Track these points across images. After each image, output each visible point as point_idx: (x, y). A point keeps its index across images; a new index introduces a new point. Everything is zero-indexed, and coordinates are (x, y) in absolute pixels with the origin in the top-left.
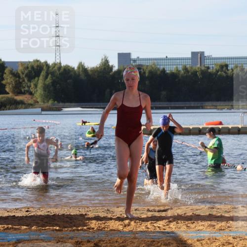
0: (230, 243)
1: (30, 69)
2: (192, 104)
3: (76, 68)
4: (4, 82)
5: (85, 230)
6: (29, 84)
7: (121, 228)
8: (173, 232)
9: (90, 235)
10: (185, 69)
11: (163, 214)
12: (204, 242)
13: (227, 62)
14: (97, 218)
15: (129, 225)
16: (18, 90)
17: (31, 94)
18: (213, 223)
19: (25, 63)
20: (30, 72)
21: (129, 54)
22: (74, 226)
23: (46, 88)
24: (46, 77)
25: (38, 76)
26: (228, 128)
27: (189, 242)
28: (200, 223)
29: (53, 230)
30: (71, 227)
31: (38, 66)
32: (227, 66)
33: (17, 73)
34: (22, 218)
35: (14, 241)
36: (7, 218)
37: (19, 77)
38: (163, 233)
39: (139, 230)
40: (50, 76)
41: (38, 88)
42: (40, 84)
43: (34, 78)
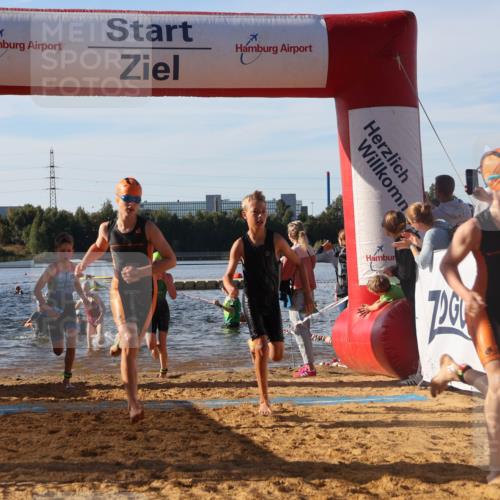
0: (250, 412)
1: (20, 215)
2: (208, 254)
3: (74, 214)
5: (85, 401)
6: (20, 232)
8: (186, 402)
9: (91, 406)
11: (175, 381)
12: (221, 412)
14: (99, 387)
16: (7, 240)
17: (22, 243)
18: (232, 389)
19: (15, 208)
20: (20, 219)
22: (72, 396)
23: (39, 236)
24: (39, 225)
25: (31, 223)
27: (205, 412)
28: (217, 390)
29: (48, 401)
30: (69, 397)
31: (30, 212)
33: (6, 220)
34: (11, 387)
35: (2, 415)
37: (8, 224)
38: (174, 402)
39: (147, 399)
40: (44, 223)
41: (30, 237)
42: (33, 232)
43: (26, 225)
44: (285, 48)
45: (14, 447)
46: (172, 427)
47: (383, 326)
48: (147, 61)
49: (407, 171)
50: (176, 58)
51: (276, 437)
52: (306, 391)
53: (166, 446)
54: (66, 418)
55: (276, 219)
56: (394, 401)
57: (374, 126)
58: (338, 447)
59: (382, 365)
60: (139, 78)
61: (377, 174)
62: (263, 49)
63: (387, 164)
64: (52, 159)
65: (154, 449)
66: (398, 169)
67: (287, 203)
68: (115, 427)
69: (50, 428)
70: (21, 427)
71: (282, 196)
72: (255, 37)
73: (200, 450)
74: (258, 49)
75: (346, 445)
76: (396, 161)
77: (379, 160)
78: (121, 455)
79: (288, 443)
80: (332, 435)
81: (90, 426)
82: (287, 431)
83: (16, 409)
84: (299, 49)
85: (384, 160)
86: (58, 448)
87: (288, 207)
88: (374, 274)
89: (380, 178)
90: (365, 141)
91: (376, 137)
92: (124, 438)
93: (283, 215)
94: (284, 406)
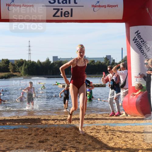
0: (95, 128)
1: (19, 63)
3: (37, 62)
4: (9, 68)
5: (40, 124)
6: (19, 68)
7: (54, 123)
8: (73, 125)
9: (42, 126)
12: (85, 128)
13: (94, 60)
14: (45, 120)
15: (57, 122)
16: (14, 71)
17: (19, 72)
18: (89, 121)
19: (17, 60)
20: (19, 64)
21: (57, 57)
22: (36, 123)
23: (25, 70)
24: (25, 66)
26: (95, 85)
29: (28, 124)
30: (35, 123)
31: (22, 62)
32: (94, 61)
34: (16, 120)
35: (13, 129)
36: (10, 120)
37: (15, 66)
38: (70, 125)
39: (61, 124)
40: (27, 65)
41: (22, 70)
42: (23, 68)
43: (21, 66)
44: (108, 6)
45: (17, 140)
46: (69, 133)
47: (140, 100)
48: (62, 11)
49: (149, 48)
50: (72, 10)
51: (104, 137)
52: (114, 122)
53: (67, 139)
54: (34, 130)
55: (104, 64)
56: (143, 125)
57: (138, 32)
58: (125, 140)
59: (139, 113)
60: (59, 16)
61: (139, 49)
62: (101, 6)
63: (142, 45)
64: (29, 44)
65: (63, 140)
66: (146, 47)
67: (108, 58)
68: (50, 133)
69: (29, 133)
70: (19, 133)
71: (106, 56)
72: (98, 2)
73: (78, 141)
74: (99, 6)
75: (127, 140)
76: (146, 44)
77: (140, 44)
78: (52, 142)
79: (108, 139)
80: (122, 136)
81: (42, 133)
83: (18, 127)
84: (113, 6)
85: (141, 44)
86: (31, 140)
87: (108, 60)
88: (137, 82)
89: (140, 50)
90: (135, 37)
91: (139, 36)
92: (53, 137)
93: (106, 62)
94: (106, 126)
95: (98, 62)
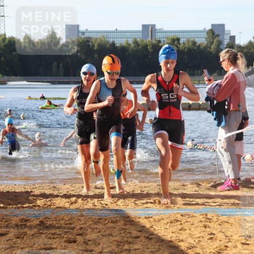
0: (178, 221)
7: (67, 205)
8: (121, 210)
9: (36, 212)
10: (136, 42)
12: (151, 220)
13: (179, 36)
14: (44, 196)
15: (76, 202)
22: (19, 203)
30: (16, 204)
32: (178, 40)
38: (111, 210)
39: (86, 207)
46: (108, 232)
51: (202, 243)
53: (103, 248)
54: (14, 223)
55: (205, 47)
65: (91, 251)
67: (216, 33)
71: (213, 25)
82: (211, 238)
86: (8, 248)
92: (65, 241)
93: (212, 43)
94: (209, 216)
95: (188, 41)
